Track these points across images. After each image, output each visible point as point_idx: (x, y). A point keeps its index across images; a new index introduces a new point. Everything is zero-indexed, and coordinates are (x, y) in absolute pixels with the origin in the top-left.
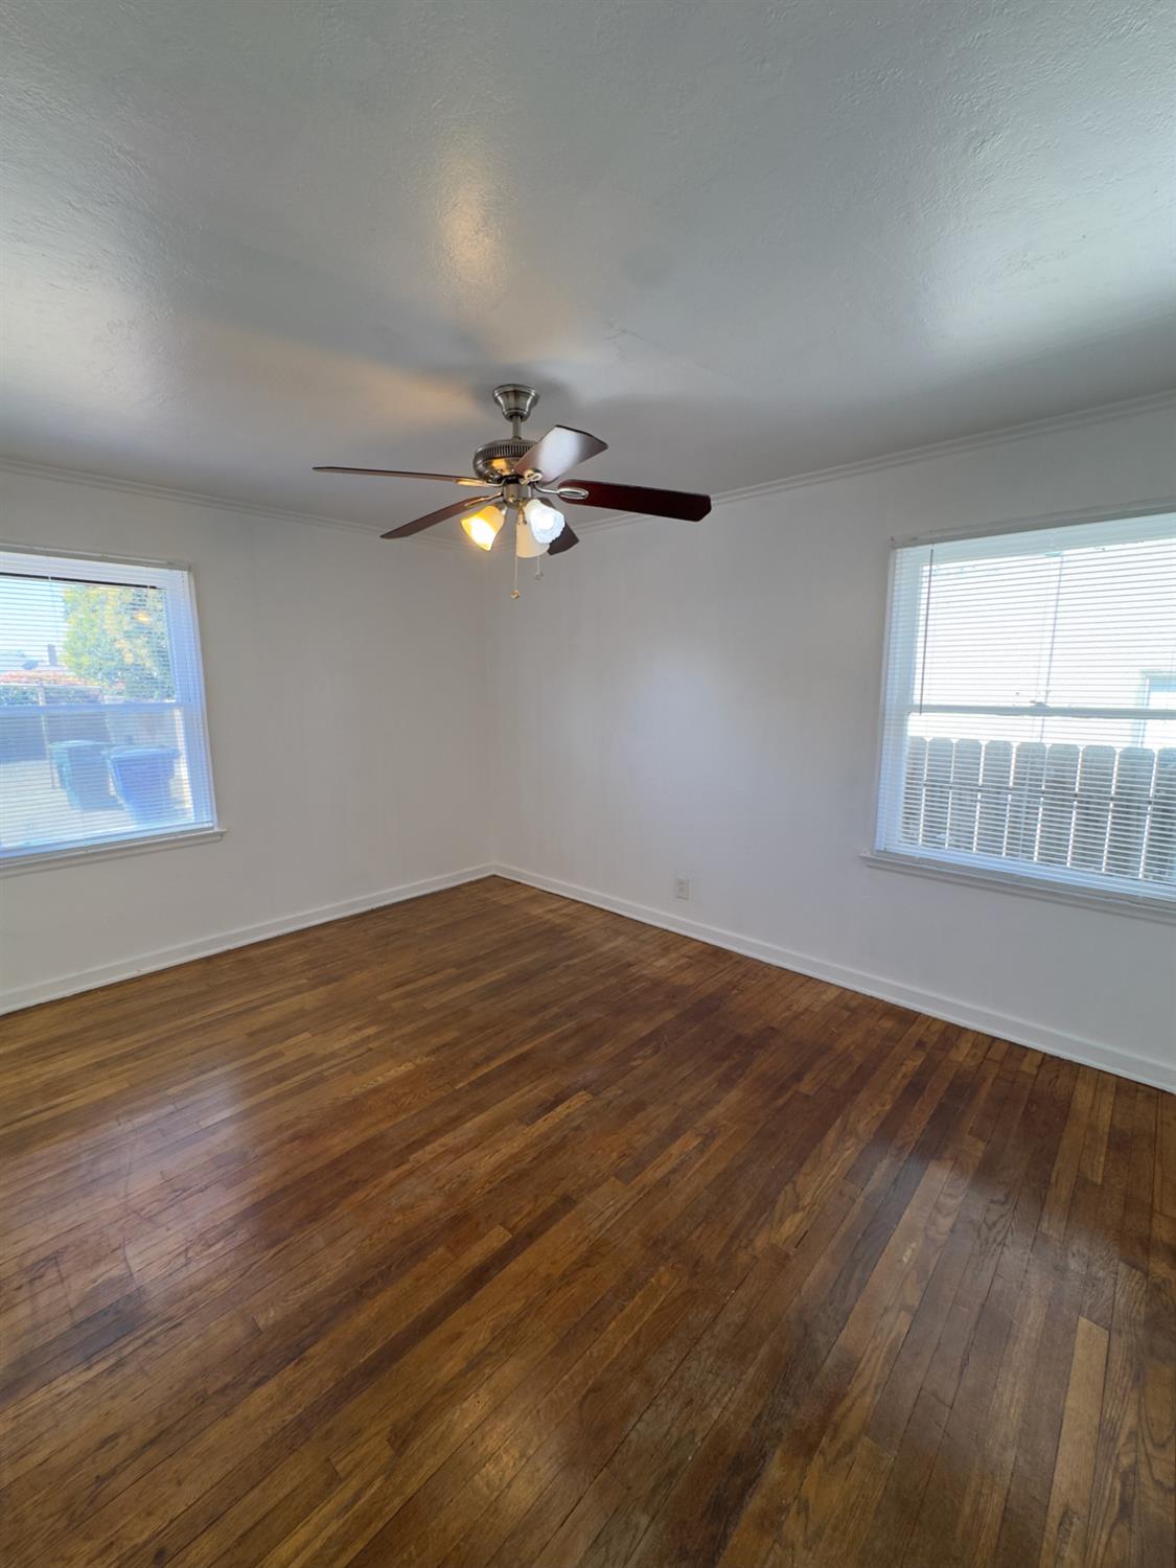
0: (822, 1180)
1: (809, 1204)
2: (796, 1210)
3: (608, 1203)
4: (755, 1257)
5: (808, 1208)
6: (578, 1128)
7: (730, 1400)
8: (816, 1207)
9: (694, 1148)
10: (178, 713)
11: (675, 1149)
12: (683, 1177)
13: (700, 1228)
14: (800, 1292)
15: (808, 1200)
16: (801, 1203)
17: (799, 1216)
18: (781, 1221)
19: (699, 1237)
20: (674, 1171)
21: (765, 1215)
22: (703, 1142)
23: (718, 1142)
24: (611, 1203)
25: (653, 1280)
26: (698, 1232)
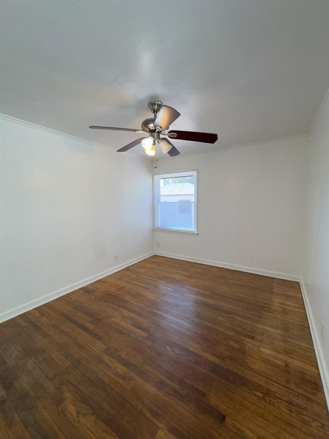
0: (90, 430)
1: (79, 420)
2: (78, 413)
3: (97, 347)
4: (63, 392)
5: (77, 419)
6: (129, 336)
7: (25, 382)
8: (77, 424)
9: (118, 372)
10: (193, 204)
11: (117, 365)
12: (104, 368)
13: (81, 374)
14: (44, 408)
15: (82, 420)
16: (81, 416)
17: (75, 414)
18: (74, 405)
19: (77, 374)
20: (107, 365)
21: (79, 399)
22: (120, 374)
23: (121, 381)
24: (97, 348)
25: (67, 361)
26: (79, 373)
